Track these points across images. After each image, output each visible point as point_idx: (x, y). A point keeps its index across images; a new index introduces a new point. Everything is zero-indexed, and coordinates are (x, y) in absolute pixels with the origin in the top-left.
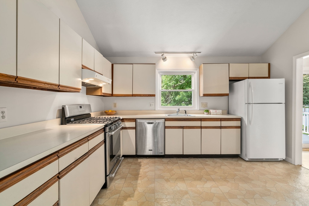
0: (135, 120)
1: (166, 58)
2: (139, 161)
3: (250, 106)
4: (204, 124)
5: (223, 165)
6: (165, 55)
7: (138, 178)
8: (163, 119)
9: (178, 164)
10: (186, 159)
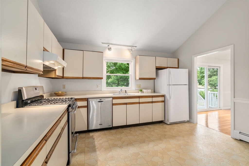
0: (87, 100)
1: (111, 48)
2: (91, 135)
3: (171, 86)
4: (142, 100)
5: (155, 129)
6: (111, 46)
7: (96, 150)
8: (111, 98)
9: (124, 133)
10: (129, 128)
